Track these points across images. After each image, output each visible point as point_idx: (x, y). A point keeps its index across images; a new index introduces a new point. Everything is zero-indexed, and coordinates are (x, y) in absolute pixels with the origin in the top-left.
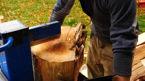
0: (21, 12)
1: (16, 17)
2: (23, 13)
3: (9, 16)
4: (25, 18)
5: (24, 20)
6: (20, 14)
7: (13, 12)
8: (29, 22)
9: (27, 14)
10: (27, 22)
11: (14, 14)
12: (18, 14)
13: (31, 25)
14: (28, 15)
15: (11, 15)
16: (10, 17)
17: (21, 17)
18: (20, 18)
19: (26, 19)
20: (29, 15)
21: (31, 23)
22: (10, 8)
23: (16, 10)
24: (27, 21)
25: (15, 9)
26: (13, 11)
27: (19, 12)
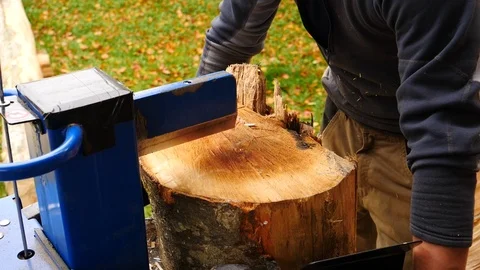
0: (106, 41)
1: (89, 56)
2: (112, 43)
3: (65, 55)
4: (119, 62)
5: (116, 65)
6: (100, 48)
7: (79, 41)
8: (132, 75)
9: (124, 48)
10: (123, 73)
11: (83, 47)
12: (95, 45)
13: (136, 82)
14: (127, 51)
15: (74, 52)
16: (70, 55)
17: (105, 56)
18: (102, 60)
19: (122, 65)
20: (132, 51)
21: (138, 76)
22: (68, 29)
23: (90, 34)
24: (123, 69)
25: (87, 32)
26: (79, 37)
27: (98, 40)
